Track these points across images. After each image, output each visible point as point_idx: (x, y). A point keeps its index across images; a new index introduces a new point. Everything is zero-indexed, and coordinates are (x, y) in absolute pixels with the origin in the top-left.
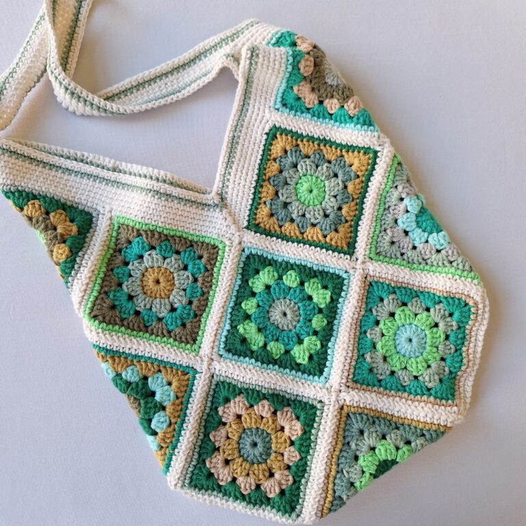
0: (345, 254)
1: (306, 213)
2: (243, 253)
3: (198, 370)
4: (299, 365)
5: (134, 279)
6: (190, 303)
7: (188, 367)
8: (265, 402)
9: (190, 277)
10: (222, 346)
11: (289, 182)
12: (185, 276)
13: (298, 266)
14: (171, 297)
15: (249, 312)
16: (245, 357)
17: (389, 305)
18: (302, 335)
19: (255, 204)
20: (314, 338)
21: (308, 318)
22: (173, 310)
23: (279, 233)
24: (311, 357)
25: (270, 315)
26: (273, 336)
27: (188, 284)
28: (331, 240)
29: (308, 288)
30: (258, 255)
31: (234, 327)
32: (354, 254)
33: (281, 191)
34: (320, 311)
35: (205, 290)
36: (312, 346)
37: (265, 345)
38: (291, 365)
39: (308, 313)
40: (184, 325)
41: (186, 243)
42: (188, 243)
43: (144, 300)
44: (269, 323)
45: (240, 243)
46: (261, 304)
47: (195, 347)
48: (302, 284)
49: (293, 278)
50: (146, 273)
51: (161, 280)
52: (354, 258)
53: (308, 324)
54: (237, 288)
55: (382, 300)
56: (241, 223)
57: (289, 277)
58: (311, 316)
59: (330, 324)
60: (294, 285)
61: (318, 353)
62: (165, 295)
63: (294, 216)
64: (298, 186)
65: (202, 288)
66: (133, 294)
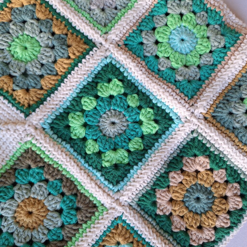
0: (91, 50)
1: (41, 62)
2: (46, 130)
3: (119, 215)
4: (156, 133)
5: (16, 233)
6: (63, 194)
7: (113, 222)
8: (172, 174)
9: (41, 184)
10: (111, 186)
11: (8, 61)
12: (38, 188)
13: (81, 92)
14: (49, 208)
15: (97, 150)
16: (129, 172)
17: (148, 40)
18: (136, 118)
19: (10, 99)
20: (143, 111)
21: (126, 107)
22: (60, 211)
23: (46, 92)
24: (156, 121)
25: (108, 135)
26: (125, 142)
27: (46, 189)
28: (74, 54)
29: (103, 94)
30: (54, 119)
31: (101, 169)
32: (96, 43)
33: (11, 71)
34: (125, 95)
35: (59, 177)
36: (148, 116)
37: (129, 151)
38: (154, 139)
39: (122, 105)
40: (78, 209)
41: (10, 173)
42: (11, 171)
43: (38, 232)
44: (113, 140)
45: (36, 129)
46: (95, 138)
47: (100, 208)
48: (97, 97)
49: (89, 101)
50: (17, 220)
51: (30, 210)
52: (98, 45)
53: (130, 109)
54: (72, 150)
55: (142, 43)
56: (20, 119)
57: (86, 104)
58: (125, 104)
59: (139, 92)
60: (95, 104)
61: (156, 114)
62: (44, 212)
63: (38, 73)
64: (15, 56)
65: (56, 179)
66: (28, 240)
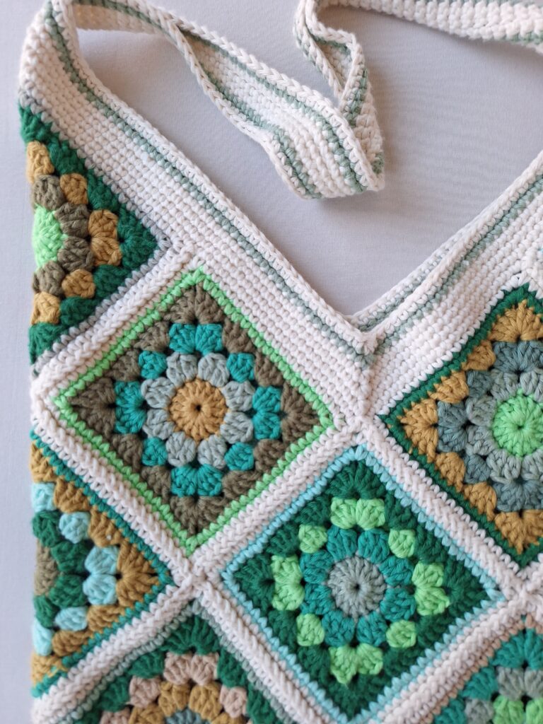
0: (513, 559)
1: (491, 456)
2: (352, 451)
3: (176, 579)
4: (332, 678)
5: (165, 383)
6: (225, 471)
7: (164, 565)
9: (249, 432)
10: (233, 568)
11: (494, 393)
12: (243, 425)
13: (425, 531)
14: (203, 444)
15: (303, 548)
16: (255, 607)
17: (530, 681)
18: (364, 635)
19: (419, 392)
20: (378, 654)
21: (388, 617)
22: (195, 464)
23: (429, 461)
24: (356, 678)
25: (333, 573)
26: (317, 607)
27: (239, 440)
28: (504, 523)
29: (419, 574)
30: (372, 472)
31: (266, 554)
32: (528, 569)
33: (475, 400)
34: (415, 618)
35: (259, 467)
36: (367, 664)
37: (297, 612)
38: (318, 672)
39: (393, 610)
40: (195, 498)
41: (275, 378)
42: (279, 379)
43: (163, 422)
44: (323, 583)
45: (355, 433)
46: (329, 547)
47: (192, 542)
48: (413, 560)
49: (405, 544)
50: (188, 385)
51: (203, 409)
52: (523, 574)
53: (382, 626)
54: (308, 497)
55: (525, 666)
56: (377, 406)
57: (401, 538)
58: (395, 617)
59: (417, 650)
60: (399, 554)
61: (370, 678)
62: (198, 434)
63: (470, 451)
64: (505, 408)
65: (255, 460)
66: (150, 402)
